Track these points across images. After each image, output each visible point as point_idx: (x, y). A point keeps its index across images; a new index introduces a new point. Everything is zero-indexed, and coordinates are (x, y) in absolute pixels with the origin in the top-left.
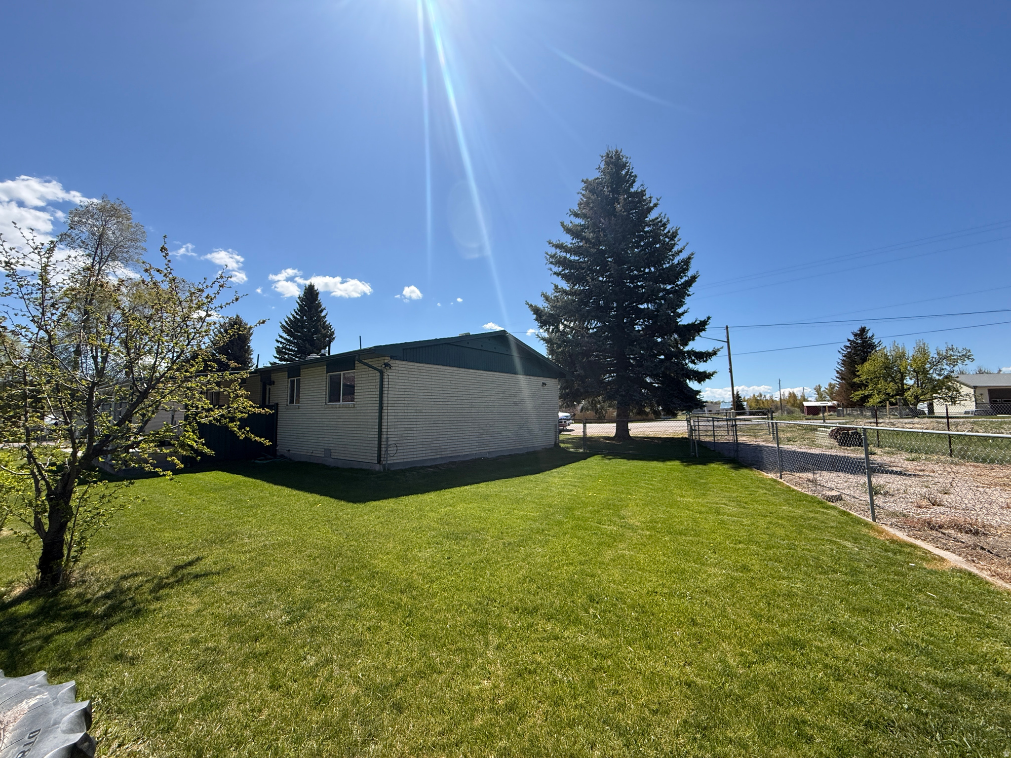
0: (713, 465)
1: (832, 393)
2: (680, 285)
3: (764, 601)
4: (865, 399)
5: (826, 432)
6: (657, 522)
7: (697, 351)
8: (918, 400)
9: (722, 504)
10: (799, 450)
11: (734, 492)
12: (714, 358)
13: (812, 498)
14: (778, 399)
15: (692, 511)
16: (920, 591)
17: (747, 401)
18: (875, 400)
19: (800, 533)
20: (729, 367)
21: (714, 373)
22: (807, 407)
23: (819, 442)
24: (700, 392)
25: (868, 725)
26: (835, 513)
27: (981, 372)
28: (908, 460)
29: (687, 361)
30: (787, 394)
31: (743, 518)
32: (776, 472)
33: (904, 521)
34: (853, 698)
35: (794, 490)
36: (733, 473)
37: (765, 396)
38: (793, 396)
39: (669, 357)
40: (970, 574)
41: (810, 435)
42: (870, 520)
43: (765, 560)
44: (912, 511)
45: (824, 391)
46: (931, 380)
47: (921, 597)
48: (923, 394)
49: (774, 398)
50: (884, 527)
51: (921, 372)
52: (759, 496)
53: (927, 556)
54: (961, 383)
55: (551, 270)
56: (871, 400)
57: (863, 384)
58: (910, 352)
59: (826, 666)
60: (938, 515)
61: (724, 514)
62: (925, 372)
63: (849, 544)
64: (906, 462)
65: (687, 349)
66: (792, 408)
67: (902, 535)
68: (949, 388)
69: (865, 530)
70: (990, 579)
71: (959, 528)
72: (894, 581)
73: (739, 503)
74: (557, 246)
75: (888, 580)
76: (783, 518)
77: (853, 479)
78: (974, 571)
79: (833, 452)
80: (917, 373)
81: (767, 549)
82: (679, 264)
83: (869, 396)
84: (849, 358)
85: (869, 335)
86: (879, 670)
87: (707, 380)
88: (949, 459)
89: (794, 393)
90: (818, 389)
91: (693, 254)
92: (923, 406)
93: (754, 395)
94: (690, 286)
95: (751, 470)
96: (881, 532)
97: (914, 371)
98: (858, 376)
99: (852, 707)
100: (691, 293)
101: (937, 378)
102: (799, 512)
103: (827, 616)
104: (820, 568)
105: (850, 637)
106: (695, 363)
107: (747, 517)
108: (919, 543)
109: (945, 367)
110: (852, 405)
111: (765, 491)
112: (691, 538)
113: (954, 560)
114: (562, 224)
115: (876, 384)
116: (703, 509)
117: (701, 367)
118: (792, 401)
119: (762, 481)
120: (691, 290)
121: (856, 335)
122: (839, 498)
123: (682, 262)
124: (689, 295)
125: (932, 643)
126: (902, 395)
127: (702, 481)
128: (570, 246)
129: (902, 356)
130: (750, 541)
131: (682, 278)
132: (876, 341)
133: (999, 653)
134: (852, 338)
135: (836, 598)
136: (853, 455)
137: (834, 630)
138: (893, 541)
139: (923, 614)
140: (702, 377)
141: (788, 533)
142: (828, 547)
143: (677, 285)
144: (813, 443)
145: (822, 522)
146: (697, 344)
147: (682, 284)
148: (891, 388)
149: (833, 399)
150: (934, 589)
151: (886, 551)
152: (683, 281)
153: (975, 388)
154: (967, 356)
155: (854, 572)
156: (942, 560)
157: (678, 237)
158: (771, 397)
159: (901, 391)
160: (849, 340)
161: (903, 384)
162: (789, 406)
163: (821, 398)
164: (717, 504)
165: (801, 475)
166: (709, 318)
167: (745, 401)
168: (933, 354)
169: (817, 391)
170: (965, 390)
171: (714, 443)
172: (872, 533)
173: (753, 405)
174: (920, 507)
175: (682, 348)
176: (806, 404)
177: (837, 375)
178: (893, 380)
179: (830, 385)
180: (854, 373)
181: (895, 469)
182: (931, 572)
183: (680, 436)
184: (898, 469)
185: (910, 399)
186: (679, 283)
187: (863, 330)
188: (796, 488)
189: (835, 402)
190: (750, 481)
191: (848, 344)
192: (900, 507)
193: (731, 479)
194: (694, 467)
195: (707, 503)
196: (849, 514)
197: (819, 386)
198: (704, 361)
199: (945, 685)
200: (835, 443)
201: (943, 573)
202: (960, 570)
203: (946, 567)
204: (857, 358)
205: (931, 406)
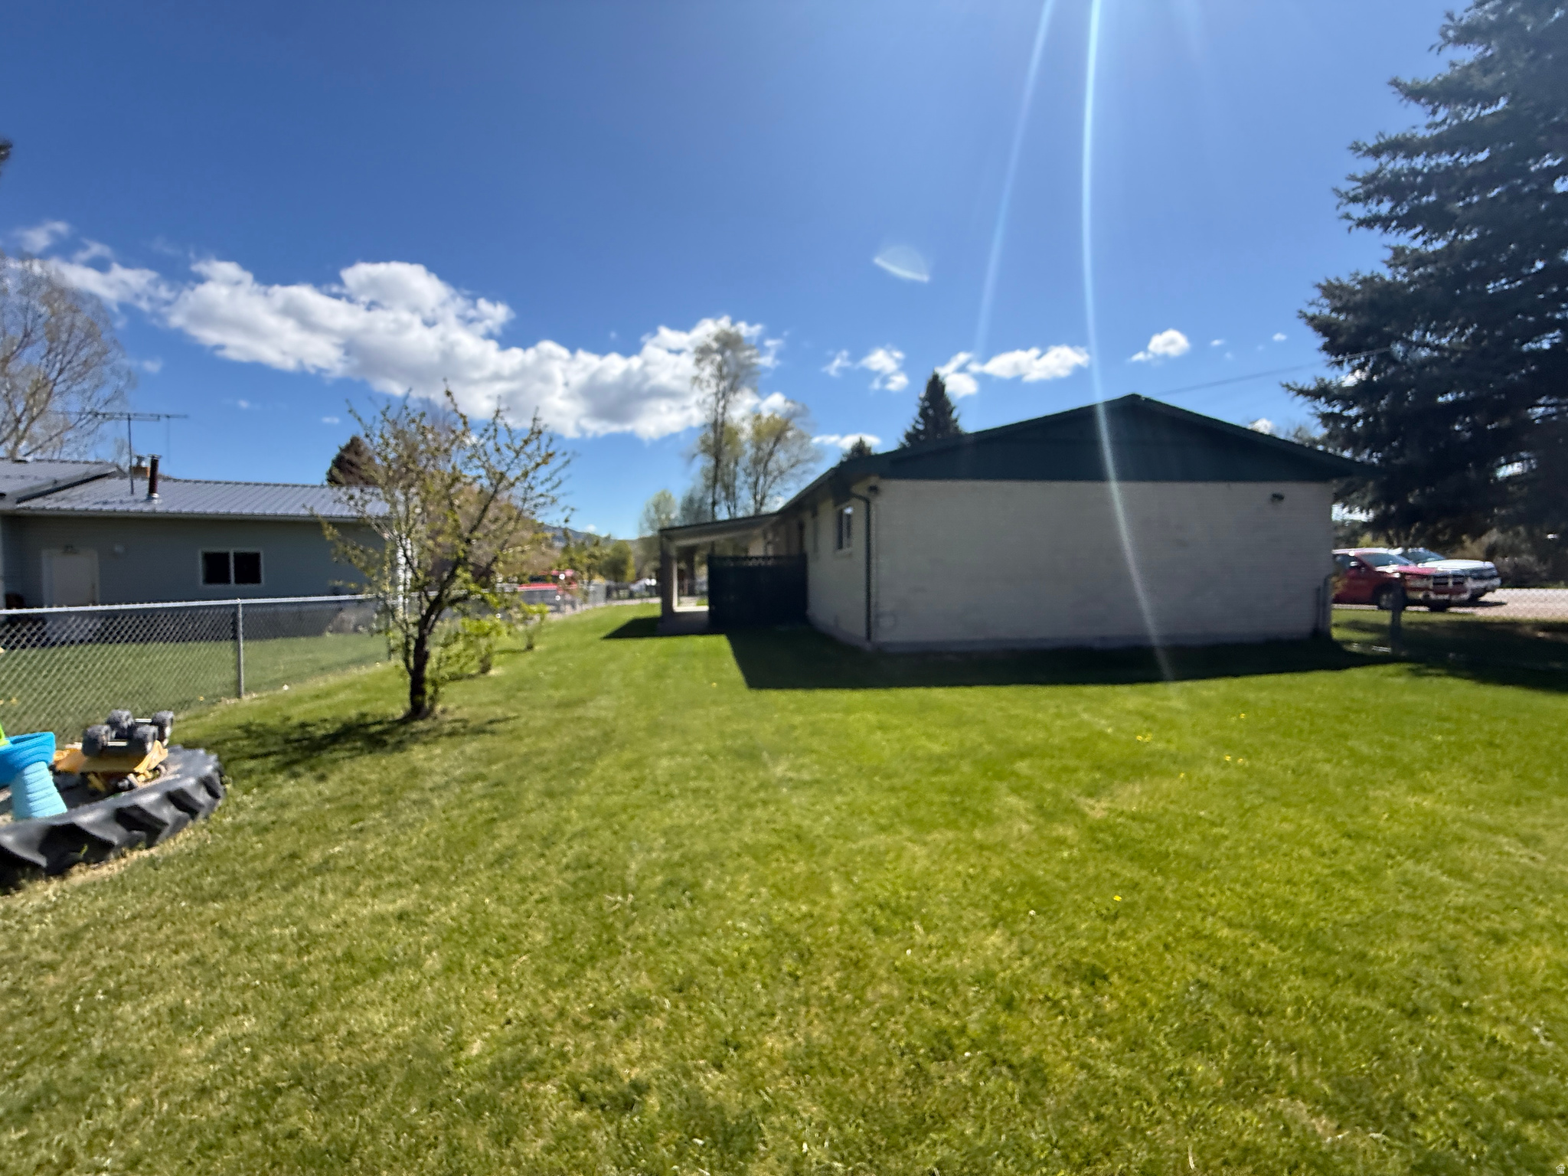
55: (1348, 217)
74: (1376, 152)
114: (1395, 83)
128: (1428, 134)
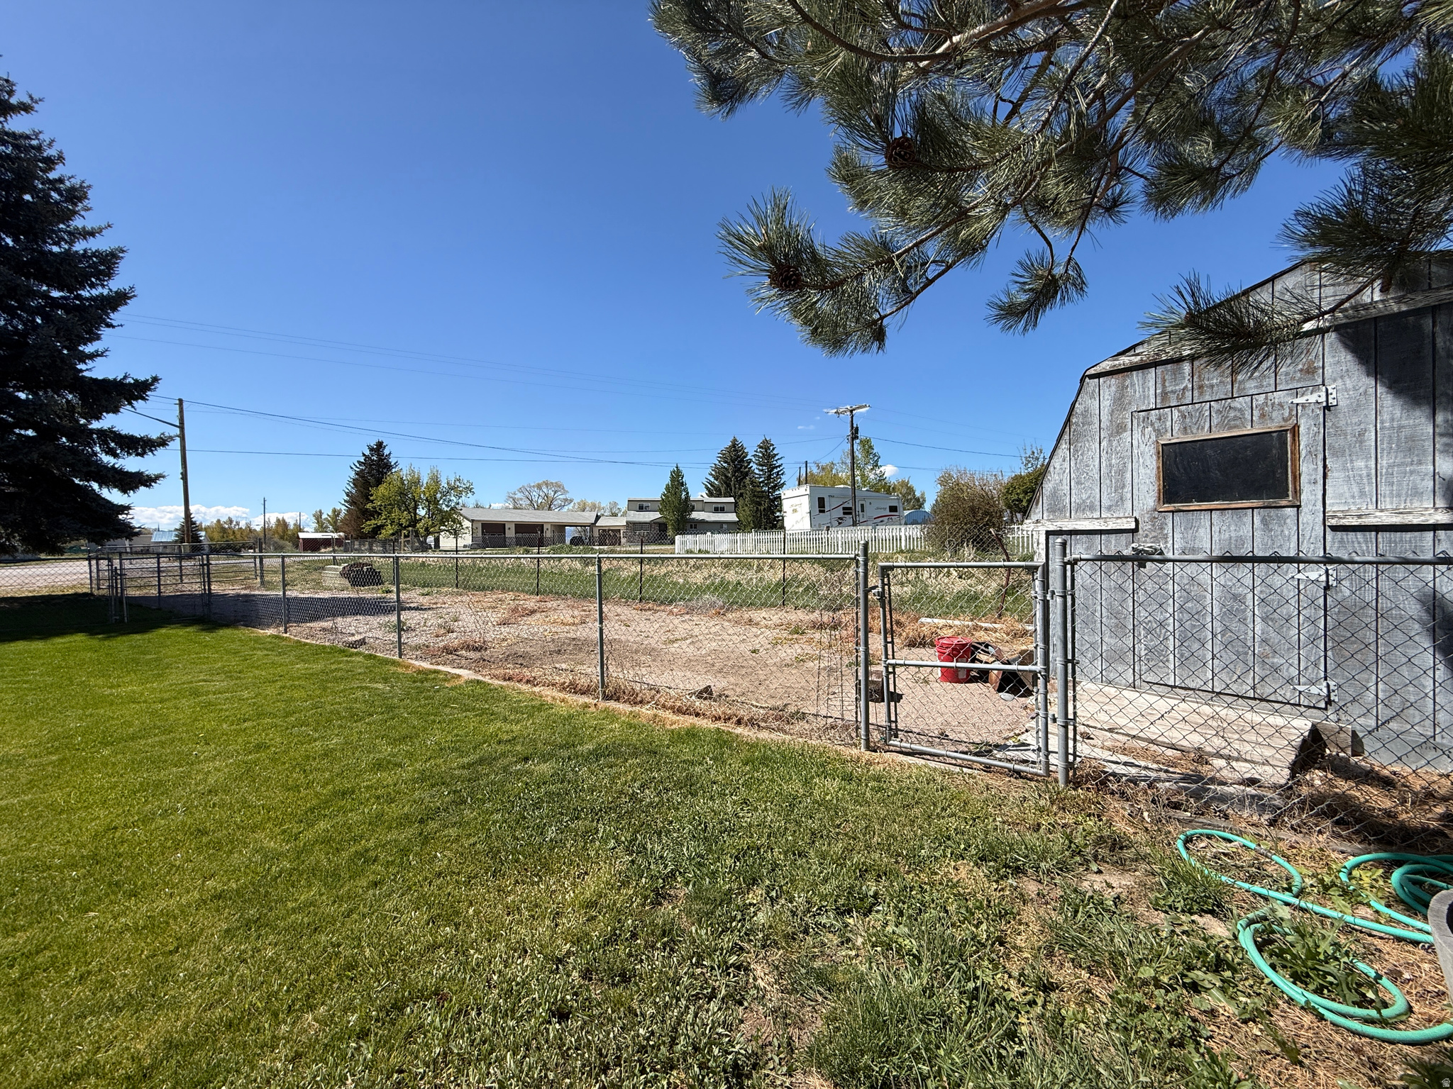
0: (163, 631)
1: (335, 522)
2: (87, 299)
3: (298, 770)
4: (377, 530)
5: (336, 570)
6: (71, 737)
7: (123, 433)
8: (428, 533)
9: (200, 681)
10: (302, 596)
11: (215, 661)
12: (160, 451)
13: (331, 648)
14: (258, 529)
15: (145, 702)
16: (446, 706)
17: (206, 529)
18: (388, 531)
19: (325, 689)
20: (180, 470)
21: (158, 477)
22: (304, 539)
23: (328, 583)
24: (128, 508)
25: (421, 821)
26: (360, 659)
27: (477, 506)
28: (423, 595)
29: (97, 449)
30: (273, 522)
31: (242, 691)
32: (278, 626)
33: (426, 651)
34: (406, 809)
35: (306, 644)
36: (207, 637)
37: (238, 524)
38: (282, 524)
39: (48, 434)
40: (478, 681)
41: (315, 576)
42: (396, 658)
43: (287, 729)
44: (431, 641)
45: (326, 519)
46: (441, 511)
47: (447, 710)
48: (433, 526)
49: (253, 527)
50: (410, 661)
51: (432, 502)
52: (258, 660)
53: (449, 677)
54: (465, 517)
56: (383, 531)
57: (376, 512)
58: (425, 480)
59: (378, 798)
60: (453, 640)
61: (207, 693)
62: (436, 502)
63: (380, 686)
64: (421, 598)
65: (95, 425)
66: (282, 542)
67: (426, 665)
68: (454, 521)
69: (393, 669)
70: (490, 681)
71: (468, 647)
72: (425, 705)
73: (229, 675)
75: (420, 706)
76: (300, 678)
77: (375, 620)
78: (480, 678)
79: (344, 595)
80: (430, 502)
81: (286, 717)
82: (85, 255)
83: (382, 527)
84: (362, 477)
85: (386, 452)
86: (423, 777)
87: (142, 488)
88: (455, 590)
89: (284, 520)
90: (318, 516)
91: (123, 251)
92: (430, 539)
93: (219, 521)
94: (114, 309)
95: (238, 629)
96: (407, 667)
97: (427, 500)
98: (372, 501)
99: (407, 816)
100: (114, 323)
101: (446, 509)
102: (318, 667)
103: (372, 756)
104: (354, 716)
105: (396, 765)
106: (116, 456)
107: (247, 688)
108: (440, 668)
109: (453, 498)
110: (362, 537)
111: (266, 652)
112: (157, 739)
113: (466, 674)
115: (390, 513)
116: (166, 696)
117: (130, 463)
118: (280, 530)
119: (257, 640)
120: (115, 317)
121: (371, 449)
122: (362, 642)
123: (94, 255)
124: (109, 326)
125: (458, 741)
126: (414, 526)
127: (148, 657)
129: (417, 482)
130: (260, 715)
131: (93, 286)
132: (392, 461)
133: (500, 729)
134: (367, 452)
135: (377, 737)
136: (369, 596)
137: (379, 766)
138: (419, 672)
139: (451, 721)
140: (131, 482)
141: (309, 693)
142: (359, 694)
143: (79, 297)
144: (318, 585)
145: (348, 671)
146: (124, 421)
147: (92, 298)
148: (405, 518)
149: (336, 530)
150: (455, 701)
151: (414, 682)
152: (95, 292)
153: (472, 521)
154: (469, 489)
155: (391, 708)
156: (459, 676)
157: (86, 202)
158: (248, 526)
159: (414, 521)
160: (364, 455)
161: (415, 514)
162: (276, 538)
163: (321, 527)
164: (191, 682)
165: (311, 625)
166: (155, 379)
167: (201, 530)
168: (444, 484)
169: (317, 519)
170: (467, 524)
171: (160, 598)
172: (400, 670)
173: (216, 536)
174: (437, 636)
175: (82, 421)
176: (302, 535)
177: (346, 498)
178: (407, 509)
179: (334, 511)
180: (367, 497)
181: (412, 605)
182: (452, 689)
183: (71, 592)
184: (415, 605)
185: (421, 531)
186: (85, 293)
187: (380, 445)
188: (308, 641)
189: (342, 534)
190: (238, 643)
191: (362, 459)
192: (421, 640)
193: (205, 646)
194: (125, 638)
195: (171, 685)
196: (375, 656)
197: (320, 512)
198: (138, 454)
199: (470, 765)
200: (346, 582)
201: (461, 686)
202: (471, 681)
203: (462, 682)
204: (372, 480)
205: (437, 541)
